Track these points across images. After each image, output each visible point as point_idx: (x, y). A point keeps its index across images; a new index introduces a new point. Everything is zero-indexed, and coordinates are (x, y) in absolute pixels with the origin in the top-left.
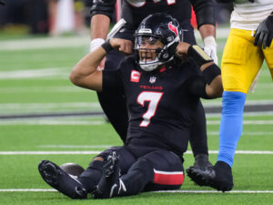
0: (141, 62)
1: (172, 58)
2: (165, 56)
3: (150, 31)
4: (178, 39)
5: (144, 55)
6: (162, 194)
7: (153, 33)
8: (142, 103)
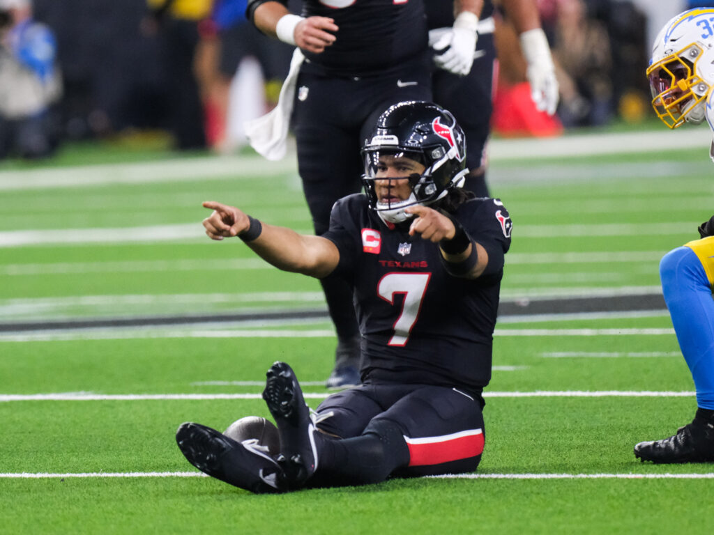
0: (379, 206)
1: (445, 193)
2: (430, 190)
3: (395, 141)
4: (453, 152)
5: (384, 192)
6: (449, 481)
7: (401, 145)
8: (389, 298)
